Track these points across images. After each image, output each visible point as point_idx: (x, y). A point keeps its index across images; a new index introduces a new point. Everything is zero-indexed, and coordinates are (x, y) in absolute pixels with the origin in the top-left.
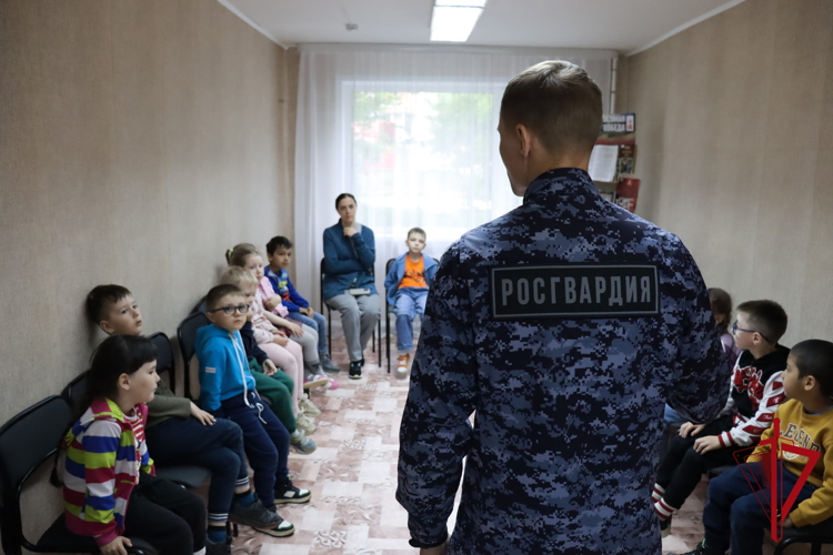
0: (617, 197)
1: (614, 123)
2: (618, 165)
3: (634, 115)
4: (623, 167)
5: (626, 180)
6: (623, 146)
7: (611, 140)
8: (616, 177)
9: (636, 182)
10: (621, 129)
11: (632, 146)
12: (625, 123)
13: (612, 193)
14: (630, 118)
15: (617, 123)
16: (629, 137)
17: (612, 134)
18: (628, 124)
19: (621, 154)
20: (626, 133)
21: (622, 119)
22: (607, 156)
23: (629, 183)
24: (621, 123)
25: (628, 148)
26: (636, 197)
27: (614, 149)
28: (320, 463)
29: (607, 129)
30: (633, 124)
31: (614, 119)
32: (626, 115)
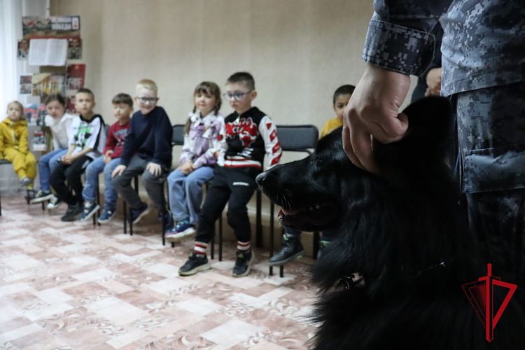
0: (68, 77)
1: (61, 23)
3: (79, 17)
4: (73, 56)
5: (73, 66)
6: (71, 40)
7: (59, 36)
8: (66, 62)
9: (82, 67)
10: (68, 27)
12: (71, 23)
13: (64, 75)
14: (75, 20)
15: (65, 23)
16: (75, 34)
17: (60, 32)
18: (74, 23)
19: (70, 46)
20: (72, 30)
21: (69, 20)
22: (58, 47)
23: (77, 68)
24: (68, 23)
25: (75, 41)
26: (84, 77)
27: (64, 43)
29: (55, 27)
30: (77, 24)
31: (61, 20)
32: (72, 17)
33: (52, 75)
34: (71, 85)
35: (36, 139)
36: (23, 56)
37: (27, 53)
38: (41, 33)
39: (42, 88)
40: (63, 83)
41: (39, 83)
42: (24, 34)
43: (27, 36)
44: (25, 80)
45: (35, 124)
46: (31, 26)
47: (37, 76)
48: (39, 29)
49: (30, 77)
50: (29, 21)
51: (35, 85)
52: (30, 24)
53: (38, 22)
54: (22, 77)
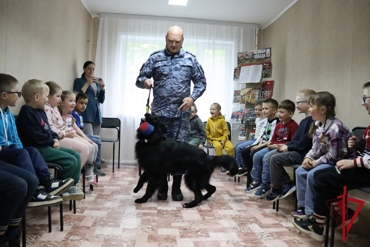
0: (262, 91)
1: (260, 54)
2: (262, 74)
3: (270, 48)
4: (266, 74)
5: (266, 82)
6: (265, 64)
7: (258, 62)
8: (261, 80)
9: (272, 83)
10: (263, 56)
11: (270, 64)
12: (265, 53)
13: (260, 89)
14: (268, 50)
15: (262, 54)
16: (268, 60)
17: (258, 60)
18: (267, 53)
19: (264, 69)
20: (266, 58)
21: (264, 51)
22: (257, 70)
23: (269, 83)
24: (264, 53)
25: (268, 65)
26: (273, 90)
27: (261, 66)
28: (95, 218)
29: (256, 57)
30: (269, 53)
31: (260, 52)
32: (266, 49)
33: (253, 89)
34: (264, 95)
35: (241, 132)
36: (237, 78)
37: (239, 76)
38: (247, 62)
39: (246, 98)
40: (259, 95)
41: (245, 95)
42: (238, 64)
43: (240, 65)
44: (237, 93)
45: (240, 122)
46: (242, 58)
47: (243, 91)
48: (246, 60)
49: (240, 91)
50: (241, 55)
51: (242, 96)
52: (242, 57)
53: (246, 55)
54: (235, 91)
